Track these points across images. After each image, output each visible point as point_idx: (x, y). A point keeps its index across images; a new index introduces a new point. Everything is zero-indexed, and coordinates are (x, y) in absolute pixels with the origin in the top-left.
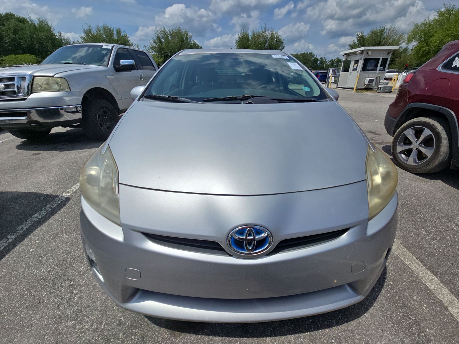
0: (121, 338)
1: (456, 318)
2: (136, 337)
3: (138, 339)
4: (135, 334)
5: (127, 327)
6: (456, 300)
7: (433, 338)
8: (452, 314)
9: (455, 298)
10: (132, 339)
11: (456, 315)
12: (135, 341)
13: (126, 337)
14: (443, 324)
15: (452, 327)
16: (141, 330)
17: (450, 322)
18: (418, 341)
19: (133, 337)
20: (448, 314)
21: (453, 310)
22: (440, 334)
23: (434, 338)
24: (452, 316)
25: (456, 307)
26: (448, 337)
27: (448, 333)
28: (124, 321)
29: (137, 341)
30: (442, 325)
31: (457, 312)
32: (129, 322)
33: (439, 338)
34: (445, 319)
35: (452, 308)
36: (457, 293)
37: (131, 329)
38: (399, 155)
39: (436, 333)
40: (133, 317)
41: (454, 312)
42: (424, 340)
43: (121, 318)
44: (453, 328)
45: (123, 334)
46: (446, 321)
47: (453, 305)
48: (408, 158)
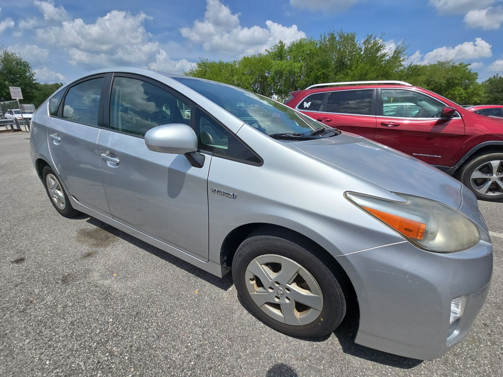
0: (459, 374)
2: (456, 360)
3: (457, 359)
4: (453, 361)
5: (447, 369)
10: (458, 365)
12: (459, 361)
13: (457, 369)
16: (448, 356)
19: (457, 363)
28: (441, 371)
29: (459, 359)
32: (441, 366)
37: (448, 365)
40: (436, 362)
43: (439, 374)
45: (455, 372)
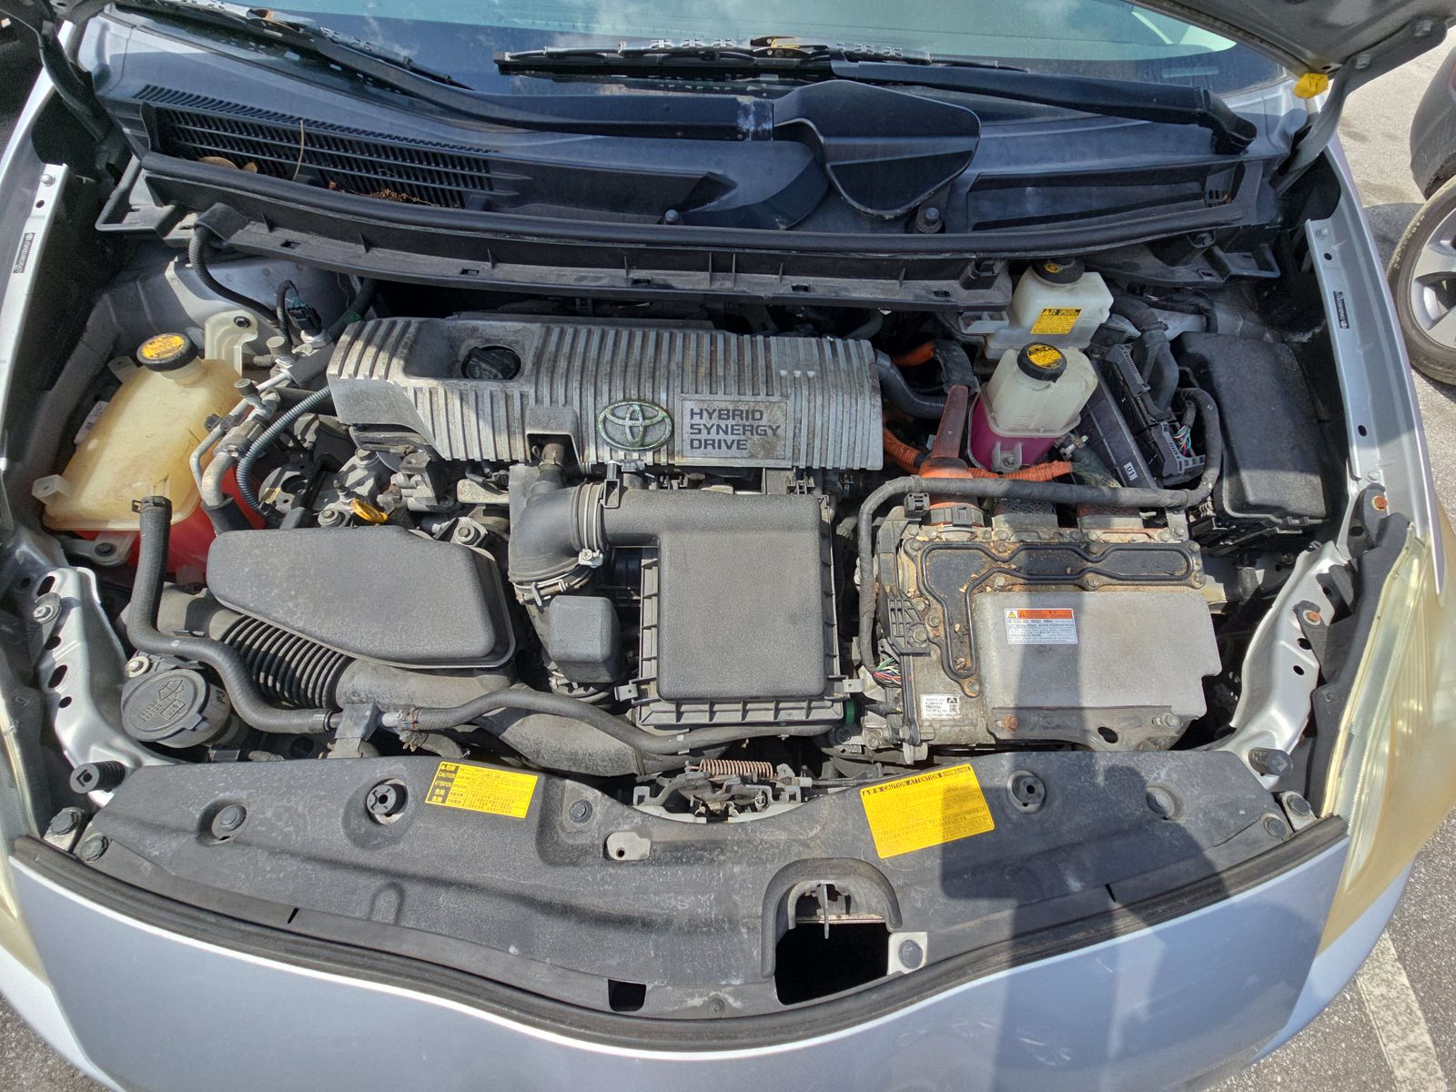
1: (1371, 1018)
6: (1393, 951)
7: (1279, 1079)
8: (1363, 1003)
9: (1390, 943)
11: (1373, 1008)
14: (1324, 1033)
15: (1350, 1048)
17: (1350, 1029)
18: (1232, 1084)
20: (1352, 999)
21: (1371, 989)
22: (1304, 1065)
23: (1283, 1079)
24: (1360, 1009)
25: (1384, 976)
26: (1326, 1079)
27: (1329, 1065)
30: (1319, 1035)
31: (1382, 995)
33: (1298, 1081)
34: (1336, 1018)
35: (1371, 979)
36: (1403, 926)
38: (1415, 287)
39: (1292, 1061)
41: (1371, 993)
42: (1250, 1083)
44: (1352, 1049)
46: (1338, 1023)
47: (1377, 971)
48: (1444, 310)
